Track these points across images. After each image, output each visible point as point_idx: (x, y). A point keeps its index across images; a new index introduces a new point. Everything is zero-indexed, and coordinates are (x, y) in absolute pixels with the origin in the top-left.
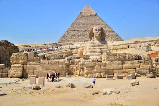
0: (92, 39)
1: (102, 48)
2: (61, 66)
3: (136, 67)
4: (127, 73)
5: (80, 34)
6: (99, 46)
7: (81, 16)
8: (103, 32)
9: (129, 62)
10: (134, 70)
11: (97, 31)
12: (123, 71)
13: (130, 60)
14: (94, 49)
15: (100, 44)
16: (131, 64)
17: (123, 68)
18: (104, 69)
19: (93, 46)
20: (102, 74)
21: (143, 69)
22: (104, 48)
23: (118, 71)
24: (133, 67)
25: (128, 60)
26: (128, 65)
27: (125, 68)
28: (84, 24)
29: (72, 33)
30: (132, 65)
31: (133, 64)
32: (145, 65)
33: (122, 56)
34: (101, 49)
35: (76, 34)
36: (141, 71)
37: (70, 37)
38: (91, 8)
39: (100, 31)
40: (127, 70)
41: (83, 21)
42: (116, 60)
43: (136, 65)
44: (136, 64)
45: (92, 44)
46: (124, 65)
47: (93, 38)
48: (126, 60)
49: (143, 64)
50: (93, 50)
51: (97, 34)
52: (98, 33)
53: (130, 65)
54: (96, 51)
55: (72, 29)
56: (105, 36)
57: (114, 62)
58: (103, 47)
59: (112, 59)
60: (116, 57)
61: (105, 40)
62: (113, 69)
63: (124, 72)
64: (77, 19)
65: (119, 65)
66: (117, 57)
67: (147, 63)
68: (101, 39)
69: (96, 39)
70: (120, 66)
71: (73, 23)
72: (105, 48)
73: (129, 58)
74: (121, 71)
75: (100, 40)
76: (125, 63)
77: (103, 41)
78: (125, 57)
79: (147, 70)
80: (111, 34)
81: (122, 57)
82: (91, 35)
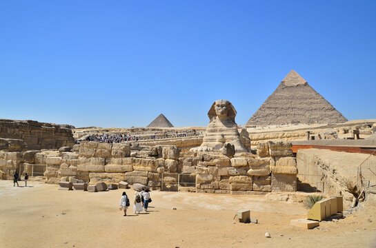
0: (214, 121)
2: (10, 161)
3: (126, 170)
4: (110, 180)
5: (279, 112)
6: (221, 131)
7: (283, 86)
8: (232, 109)
9: (115, 160)
10: (121, 175)
11: (220, 108)
12: (104, 176)
13: (118, 157)
15: (225, 128)
16: (118, 163)
17: (105, 170)
18: (73, 170)
19: (212, 131)
20: (70, 178)
21: (138, 173)
23: (96, 175)
24: (120, 170)
25: (115, 157)
26: (113, 165)
27: (107, 171)
28: (286, 98)
29: (268, 112)
30: (119, 166)
31: (122, 163)
32: (141, 167)
34: (223, 136)
35: (273, 112)
36: (133, 177)
37: (263, 117)
38: (298, 75)
39: (224, 107)
40: (110, 175)
41: (286, 94)
42: (94, 156)
43: (126, 167)
44: (127, 164)
45: (211, 128)
46: (108, 165)
47: (215, 118)
48: (111, 156)
49: (138, 165)
50: (211, 137)
51: (219, 111)
52: (221, 111)
53: (116, 165)
54: (215, 139)
55: (268, 106)
57: (93, 159)
58: (227, 133)
59: (89, 153)
60: (96, 151)
61: (234, 121)
62: (89, 172)
63: (105, 178)
64: (277, 91)
65: (98, 164)
66: (98, 150)
67: (145, 162)
69: (220, 119)
70: (101, 167)
71: (270, 98)
73: (116, 153)
74: (100, 175)
75: (226, 120)
76: (110, 162)
77: (230, 123)
78: (110, 151)
79: (143, 176)
80: (330, 113)
81: (106, 151)
82: (212, 114)
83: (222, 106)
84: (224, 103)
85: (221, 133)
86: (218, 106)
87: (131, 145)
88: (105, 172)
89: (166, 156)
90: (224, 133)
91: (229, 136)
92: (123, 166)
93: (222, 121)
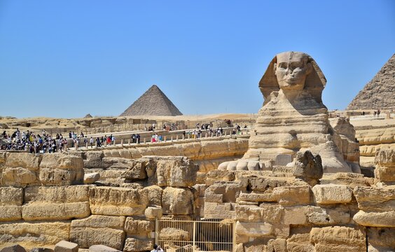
0: (273, 100)
1: (301, 132)
3: (73, 216)
4: (34, 238)
6: (289, 122)
9: (49, 192)
10: (62, 228)
11: (286, 70)
12: (20, 230)
13: (53, 184)
14: (271, 133)
15: (298, 116)
16: (55, 199)
17: (24, 215)
19: (268, 124)
21: (101, 221)
22: (306, 132)
24: (60, 214)
25: (46, 184)
26: (43, 204)
27: (28, 218)
31: (64, 199)
32: (109, 208)
33: (24, 166)
34: (294, 134)
36: (90, 230)
37: (391, 89)
39: (297, 70)
40: (34, 227)
43: (72, 206)
44: (76, 200)
45: (266, 117)
46: (31, 205)
47: (276, 95)
48: (38, 183)
49: (100, 202)
50: (266, 138)
51: (284, 77)
52: (289, 77)
53: (49, 203)
54: (277, 142)
56: (322, 87)
58: (304, 128)
61: (319, 101)
63: (24, 233)
65: (6, 202)
66: (7, 171)
67: (118, 196)
68: (305, 99)
69: (286, 97)
70: (12, 208)
72: (310, 132)
73: (50, 175)
75: (301, 99)
76: (34, 198)
77: (312, 104)
78: (36, 172)
79: (113, 227)
81: (26, 171)
82: (268, 85)
83: (292, 66)
84: (296, 59)
85: (289, 128)
86: (283, 65)
87: (84, 156)
88: (22, 220)
89: (165, 180)
90: (296, 128)
91: (309, 136)
92: (66, 204)
93: (292, 102)
